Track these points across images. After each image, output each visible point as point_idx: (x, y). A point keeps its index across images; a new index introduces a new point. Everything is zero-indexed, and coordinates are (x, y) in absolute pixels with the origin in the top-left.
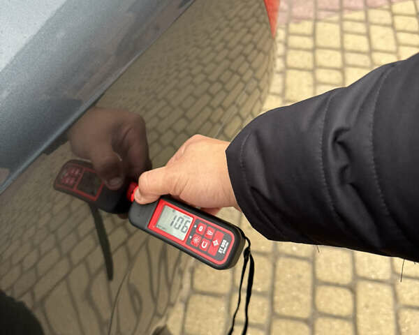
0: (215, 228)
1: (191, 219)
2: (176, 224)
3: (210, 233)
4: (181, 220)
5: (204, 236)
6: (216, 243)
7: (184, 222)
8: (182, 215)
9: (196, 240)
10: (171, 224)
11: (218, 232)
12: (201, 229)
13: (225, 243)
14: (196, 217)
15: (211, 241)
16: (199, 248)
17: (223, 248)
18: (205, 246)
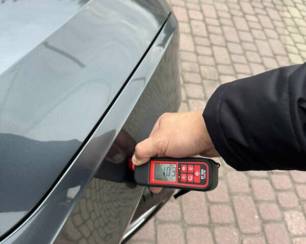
1: (175, 166)
2: (167, 173)
3: (191, 169)
4: (169, 169)
5: (187, 173)
6: (197, 174)
8: (168, 165)
9: (184, 177)
10: (164, 174)
11: (195, 166)
12: (184, 169)
13: (203, 171)
14: (177, 163)
15: (193, 174)
16: (187, 182)
17: (203, 175)
18: (191, 179)
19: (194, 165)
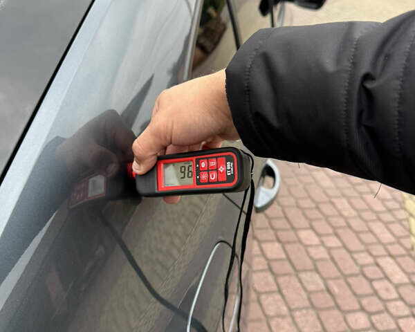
0: (215, 157)
1: (191, 163)
3: (213, 164)
4: (183, 169)
5: (209, 170)
6: (221, 169)
7: (187, 169)
8: (182, 164)
9: (204, 177)
11: (218, 159)
12: (203, 165)
13: (229, 165)
14: (194, 158)
15: (217, 170)
16: (209, 182)
17: (230, 170)
18: (213, 177)
19: (217, 157)
